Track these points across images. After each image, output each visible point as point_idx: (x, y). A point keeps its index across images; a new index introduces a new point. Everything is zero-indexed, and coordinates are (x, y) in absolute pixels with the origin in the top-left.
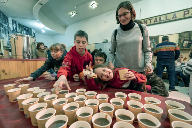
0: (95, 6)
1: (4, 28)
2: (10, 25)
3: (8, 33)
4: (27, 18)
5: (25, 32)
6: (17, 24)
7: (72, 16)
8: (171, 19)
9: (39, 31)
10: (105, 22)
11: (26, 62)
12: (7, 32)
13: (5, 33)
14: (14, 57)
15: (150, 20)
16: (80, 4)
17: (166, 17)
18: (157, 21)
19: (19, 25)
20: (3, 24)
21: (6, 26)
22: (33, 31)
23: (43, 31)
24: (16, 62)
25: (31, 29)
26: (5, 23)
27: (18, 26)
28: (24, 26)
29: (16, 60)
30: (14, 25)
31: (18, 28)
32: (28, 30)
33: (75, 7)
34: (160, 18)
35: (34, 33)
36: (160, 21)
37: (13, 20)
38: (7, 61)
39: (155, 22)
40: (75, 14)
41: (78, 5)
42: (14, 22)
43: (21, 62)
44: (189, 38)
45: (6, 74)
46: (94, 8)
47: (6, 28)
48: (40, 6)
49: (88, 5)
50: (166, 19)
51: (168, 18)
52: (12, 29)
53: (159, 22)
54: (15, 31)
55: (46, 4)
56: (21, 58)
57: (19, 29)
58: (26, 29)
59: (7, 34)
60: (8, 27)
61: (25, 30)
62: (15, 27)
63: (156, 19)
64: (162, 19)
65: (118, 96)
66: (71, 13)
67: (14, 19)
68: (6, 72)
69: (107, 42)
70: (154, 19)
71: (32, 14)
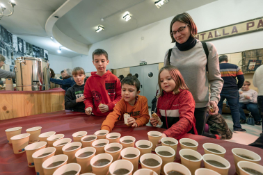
0: (128, 18)
1: (7, 49)
2: (15, 45)
3: (12, 55)
4: (37, 36)
5: (34, 53)
6: (24, 43)
7: (98, 31)
8: (230, 34)
9: (53, 52)
10: (142, 38)
11: (35, 95)
12: (10, 54)
13: (8, 55)
14: (20, 89)
15: (203, 35)
16: (109, 16)
17: (224, 31)
18: (212, 37)
19: (27, 44)
20: (6, 44)
21: (9, 46)
22: (45, 51)
23: (59, 52)
24: (22, 95)
25: (43, 50)
26: (8, 42)
27: (25, 45)
28: (33, 46)
29: (23, 92)
30: (21, 44)
31: (25, 49)
32: (39, 51)
33: (102, 20)
34: (216, 32)
35: (46, 55)
36: (216, 36)
37: (18, 38)
38: (10, 95)
39: (209, 37)
40: (101, 29)
41: (106, 17)
42: (20, 40)
43: (29, 95)
44: (256, 59)
45: (8, 112)
46: (127, 20)
47: (10, 49)
48: (56, 19)
49: (120, 17)
50: (224, 34)
51: (225, 33)
52: (17, 50)
53: (214, 37)
54: (21, 52)
55: (64, 17)
56: (30, 89)
57: (27, 49)
58: (36, 49)
59: (10, 57)
60: (12, 48)
61: (34, 50)
62: (21, 47)
63: (210, 33)
64: (218, 34)
65: (165, 142)
66: (97, 28)
67: (20, 37)
68: (8, 109)
69: (145, 64)
70: (208, 33)
71: (44, 29)
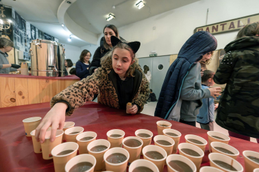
0: (141, 6)
1: (21, 35)
2: (28, 32)
3: (25, 42)
6: (37, 30)
7: (108, 20)
10: (154, 28)
11: (51, 82)
12: (23, 41)
13: (21, 42)
14: (35, 73)
15: (223, 25)
16: (121, 3)
17: (249, 21)
18: (234, 27)
19: (39, 31)
20: (20, 30)
21: (23, 32)
22: (56, 40)
23: (69, 40)
24: (38, 80)
25: (54, 38)
26: (22, 29)
27: (37, 33)
28: (45, 33)
29: (38, 77)
30: (33, 31)
32: (49, 37)
33: (114, 7)
34: (239, 22)
36: (239, 26)
37: (31, 25)
38: (26, 79)
39: (230, 27)
40: (112, 17)
41: (118, 4)
42: (33, 28)
43: (44, 81)
46: (140, 8)
47: (23, 36)
48: (69, 5)
49: (133, 4)
52: (30, 37)
53: (236, 28)
54: (34, 39)
55: (75, 2)
56: (44, 74)
57: (39, 36)
59: (24, 43)
60: (25, 34)
61: (45, 38)
62: (33, 34)
63: (232, 23)
64: (241, 24)
66: (107, 16)
67: (34, 24)
68: (24, 95)
69: (155, 56)
70: (229, 23)
71: (56, 16)
